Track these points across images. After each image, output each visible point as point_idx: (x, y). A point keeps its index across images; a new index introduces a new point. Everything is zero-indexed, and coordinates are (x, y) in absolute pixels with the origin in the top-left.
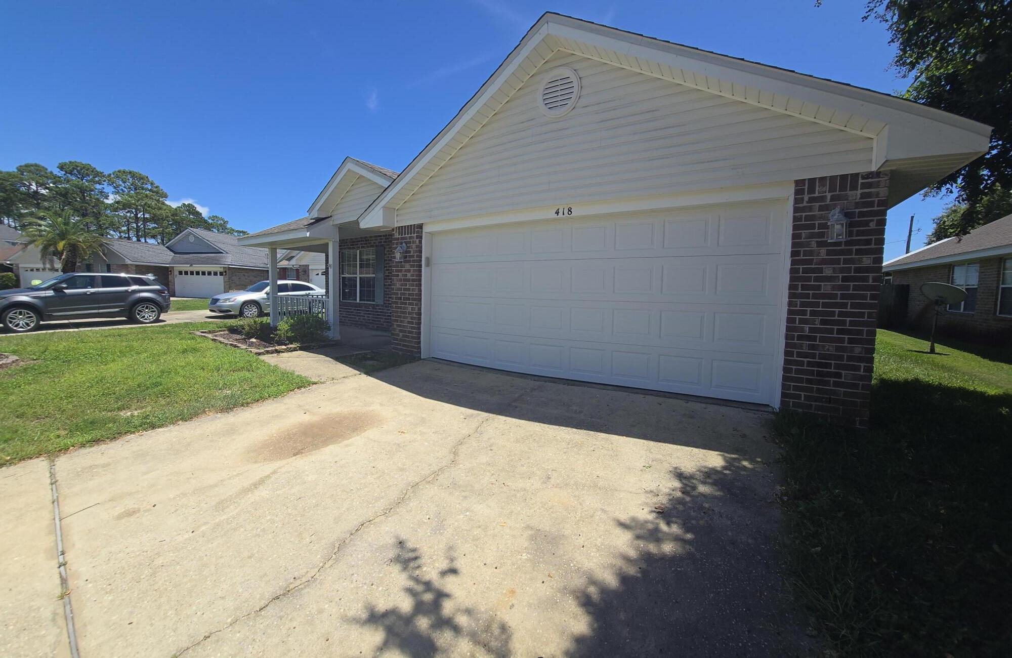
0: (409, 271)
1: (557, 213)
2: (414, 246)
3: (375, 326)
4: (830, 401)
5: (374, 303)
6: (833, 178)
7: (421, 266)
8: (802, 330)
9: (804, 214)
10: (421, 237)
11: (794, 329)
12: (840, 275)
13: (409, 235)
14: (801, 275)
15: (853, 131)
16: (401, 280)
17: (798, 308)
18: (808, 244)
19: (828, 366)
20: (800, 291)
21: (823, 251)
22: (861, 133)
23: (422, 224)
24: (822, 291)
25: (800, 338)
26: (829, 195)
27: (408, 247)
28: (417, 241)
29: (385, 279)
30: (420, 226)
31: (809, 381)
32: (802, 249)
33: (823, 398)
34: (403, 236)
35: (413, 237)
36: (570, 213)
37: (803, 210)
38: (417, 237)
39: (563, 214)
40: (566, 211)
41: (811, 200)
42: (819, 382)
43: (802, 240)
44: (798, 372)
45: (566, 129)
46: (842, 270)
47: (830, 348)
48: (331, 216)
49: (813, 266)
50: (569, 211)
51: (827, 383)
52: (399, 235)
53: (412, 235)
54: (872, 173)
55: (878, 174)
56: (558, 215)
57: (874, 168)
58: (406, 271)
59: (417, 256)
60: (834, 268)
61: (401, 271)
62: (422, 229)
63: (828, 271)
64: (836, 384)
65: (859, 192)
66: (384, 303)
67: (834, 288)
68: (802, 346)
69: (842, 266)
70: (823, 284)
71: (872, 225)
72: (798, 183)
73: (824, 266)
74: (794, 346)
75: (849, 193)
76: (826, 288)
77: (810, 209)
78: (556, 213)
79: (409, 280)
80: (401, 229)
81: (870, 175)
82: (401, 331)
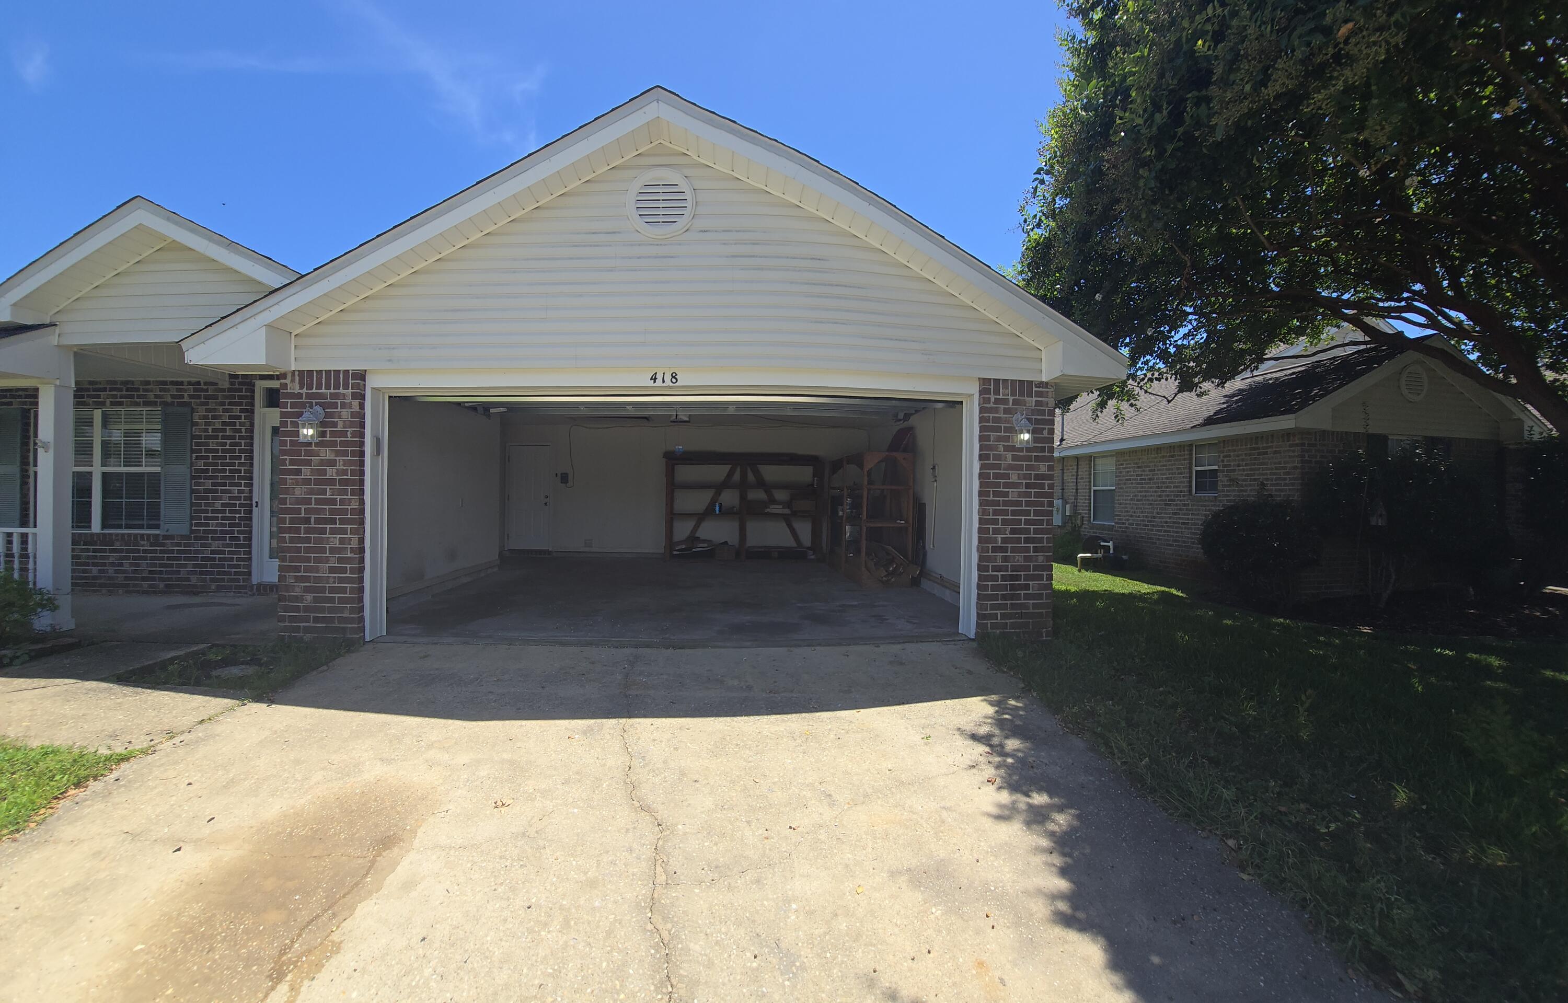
0: (332, 463)
1: (654, 379)
2: (346, 414)
3: (162, 585)
4: (1021, 616)
5: (157, 532)
6: (1013, 382)
7: (362, 454)
8: (995, 540)
9: (991, 415)
10: (363, 397)
11: (988, 540)
12: (1024, 482)
13: (332, 391)
14: (992, 480)
15: (1027, 339)
16: (307, 482)
17: (991, 517)
18: (995, 448)
19: (1017, 578)
20: (991, 498)
21: (1009, 455)
22: (1032, 342)
23: (366, 370)
24: (1010, 499)
25: (995, 549)
26: (1011, 398)
27: (331, 415)
28: (355, 403)
29: (193, 478)
30: (361, 376)
31: (1004, 597)
32: (991, 453)
33: (1016, 613)
34: (314, 391)
35: (344, 396)
36: (674, 380)
37: (990, 410)
38: (354, 396)
39: (664, 381)
40: (668, 378)
41: (997, 401)
42: (1012, 597)
43: (991, 443)
44: (994, 588)
45: (672, 257)
46: (1026, 477)
47: (1020, 559)
48: (53, 325)
49: (1002, 472)
50: (673, 377)
51: (1018, 597)
52: (301, 388)
53: (341, 391)
54: (1042, 383)
55: (1045, 385)
56: (655, 382)
57: (1044, 379)
58: (322, 463)
59: (354, 434)
60: (1019, 474)
61: (308, 463)
62: (365, 381)
63: (1014, 478)
64: (1027, 597)
65: (1034, 399)
66: (192, 531)
67: (1020, 495)
68: (996, 559)
69: (1025, 472)
70: (1010, 490)
71: (1045, 433)
72: (984, 382)
73: (1010, 472)
74: (989, 559)
75: (1027, 399)
76: (1013, 494)
77: (996, 410)
78: (651, 379)
79: (332, 482)
80: (305, 377)
81: (1041, 384)
82: (307, 590)
